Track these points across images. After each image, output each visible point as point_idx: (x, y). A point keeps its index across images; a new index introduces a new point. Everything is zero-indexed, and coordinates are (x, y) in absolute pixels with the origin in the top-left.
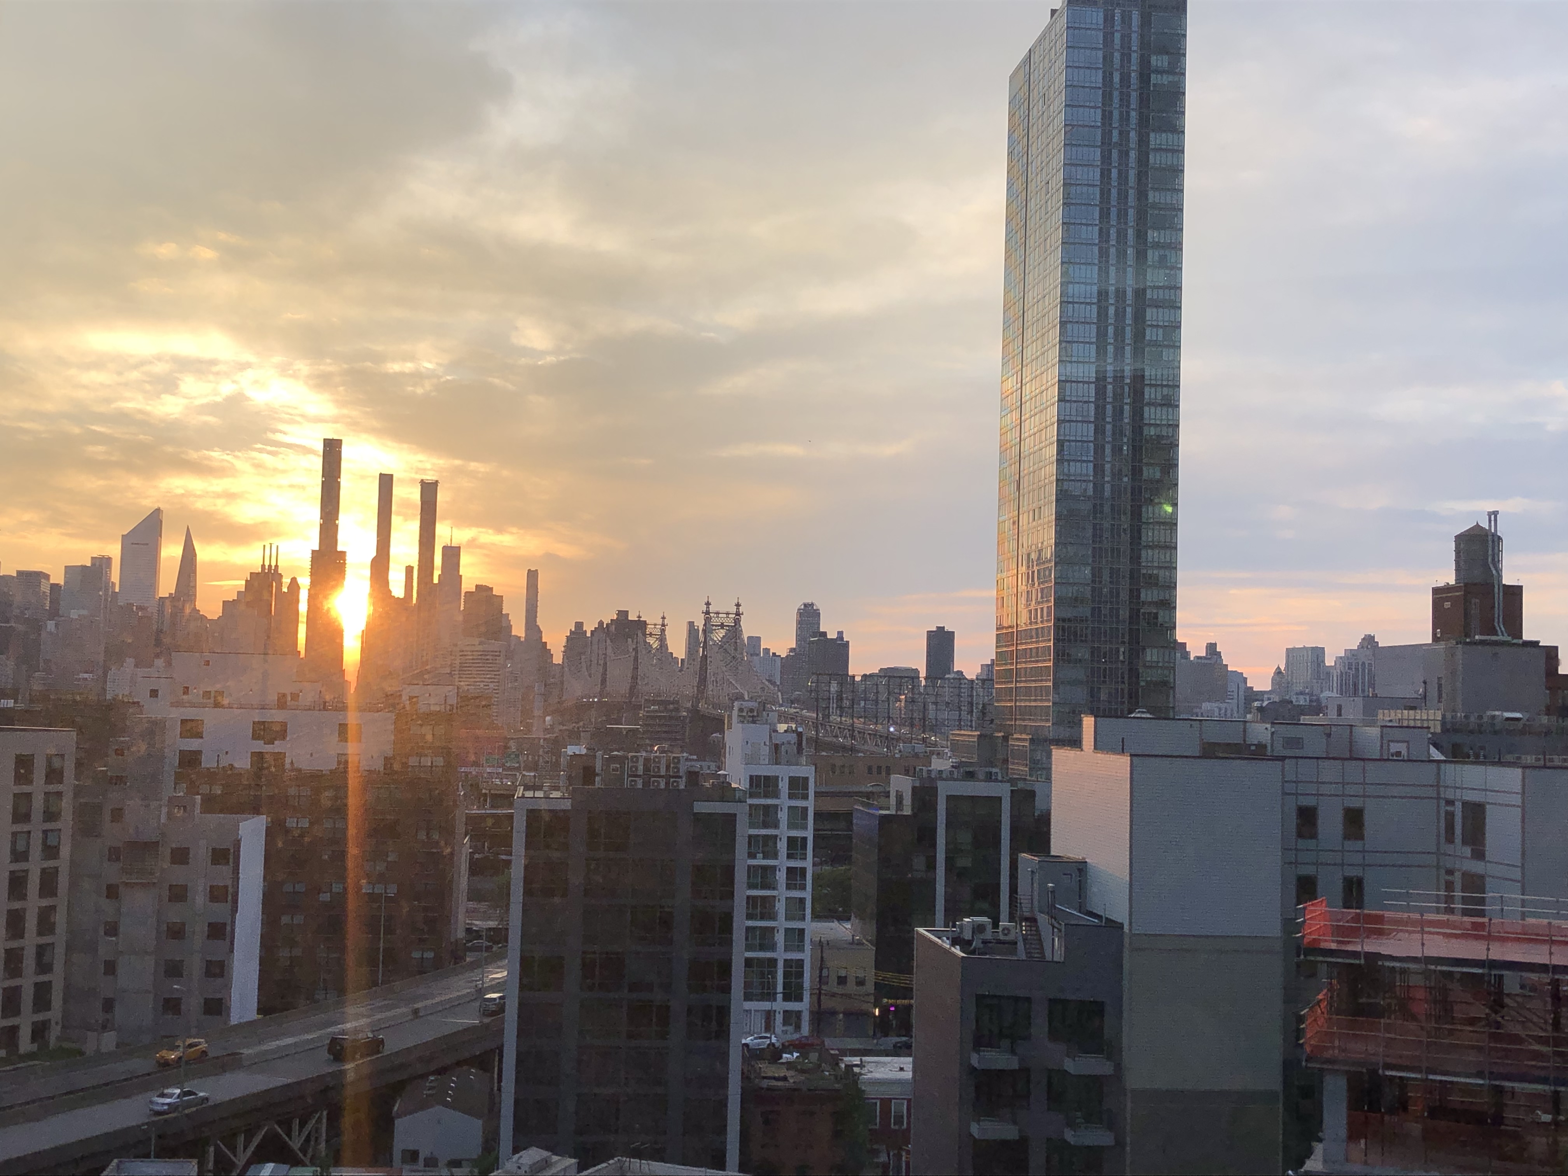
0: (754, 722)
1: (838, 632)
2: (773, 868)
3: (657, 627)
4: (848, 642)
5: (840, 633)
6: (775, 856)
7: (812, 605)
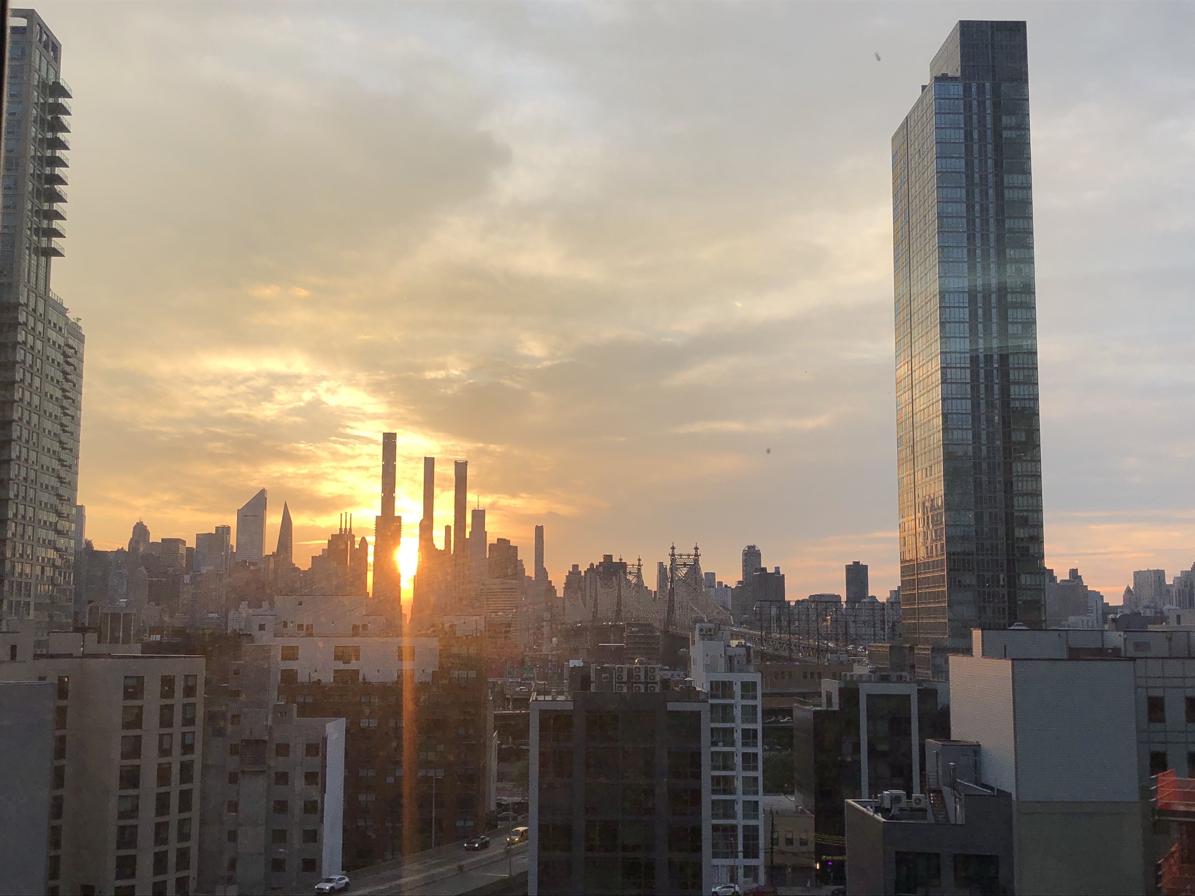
0: (711, 639)
1: (776, 568)
2: (732, 753)
3: (635, 567)
4: (783, 576)
5: (777, 569)
6: (733, 744)
7: (754, 547)
